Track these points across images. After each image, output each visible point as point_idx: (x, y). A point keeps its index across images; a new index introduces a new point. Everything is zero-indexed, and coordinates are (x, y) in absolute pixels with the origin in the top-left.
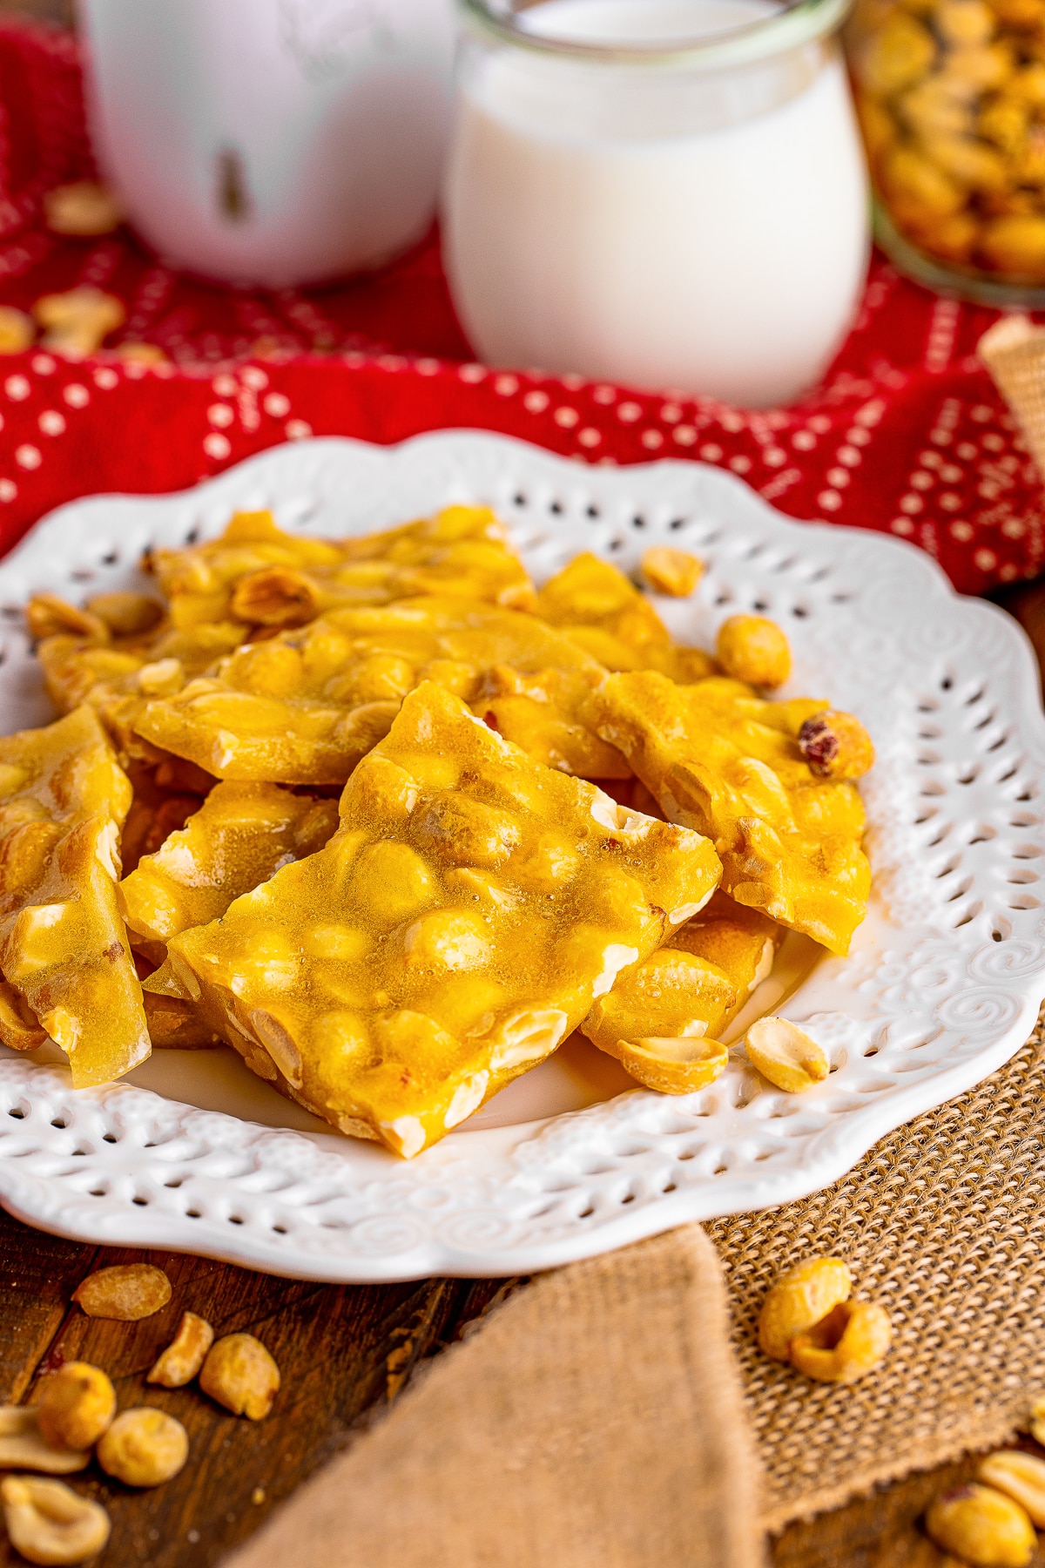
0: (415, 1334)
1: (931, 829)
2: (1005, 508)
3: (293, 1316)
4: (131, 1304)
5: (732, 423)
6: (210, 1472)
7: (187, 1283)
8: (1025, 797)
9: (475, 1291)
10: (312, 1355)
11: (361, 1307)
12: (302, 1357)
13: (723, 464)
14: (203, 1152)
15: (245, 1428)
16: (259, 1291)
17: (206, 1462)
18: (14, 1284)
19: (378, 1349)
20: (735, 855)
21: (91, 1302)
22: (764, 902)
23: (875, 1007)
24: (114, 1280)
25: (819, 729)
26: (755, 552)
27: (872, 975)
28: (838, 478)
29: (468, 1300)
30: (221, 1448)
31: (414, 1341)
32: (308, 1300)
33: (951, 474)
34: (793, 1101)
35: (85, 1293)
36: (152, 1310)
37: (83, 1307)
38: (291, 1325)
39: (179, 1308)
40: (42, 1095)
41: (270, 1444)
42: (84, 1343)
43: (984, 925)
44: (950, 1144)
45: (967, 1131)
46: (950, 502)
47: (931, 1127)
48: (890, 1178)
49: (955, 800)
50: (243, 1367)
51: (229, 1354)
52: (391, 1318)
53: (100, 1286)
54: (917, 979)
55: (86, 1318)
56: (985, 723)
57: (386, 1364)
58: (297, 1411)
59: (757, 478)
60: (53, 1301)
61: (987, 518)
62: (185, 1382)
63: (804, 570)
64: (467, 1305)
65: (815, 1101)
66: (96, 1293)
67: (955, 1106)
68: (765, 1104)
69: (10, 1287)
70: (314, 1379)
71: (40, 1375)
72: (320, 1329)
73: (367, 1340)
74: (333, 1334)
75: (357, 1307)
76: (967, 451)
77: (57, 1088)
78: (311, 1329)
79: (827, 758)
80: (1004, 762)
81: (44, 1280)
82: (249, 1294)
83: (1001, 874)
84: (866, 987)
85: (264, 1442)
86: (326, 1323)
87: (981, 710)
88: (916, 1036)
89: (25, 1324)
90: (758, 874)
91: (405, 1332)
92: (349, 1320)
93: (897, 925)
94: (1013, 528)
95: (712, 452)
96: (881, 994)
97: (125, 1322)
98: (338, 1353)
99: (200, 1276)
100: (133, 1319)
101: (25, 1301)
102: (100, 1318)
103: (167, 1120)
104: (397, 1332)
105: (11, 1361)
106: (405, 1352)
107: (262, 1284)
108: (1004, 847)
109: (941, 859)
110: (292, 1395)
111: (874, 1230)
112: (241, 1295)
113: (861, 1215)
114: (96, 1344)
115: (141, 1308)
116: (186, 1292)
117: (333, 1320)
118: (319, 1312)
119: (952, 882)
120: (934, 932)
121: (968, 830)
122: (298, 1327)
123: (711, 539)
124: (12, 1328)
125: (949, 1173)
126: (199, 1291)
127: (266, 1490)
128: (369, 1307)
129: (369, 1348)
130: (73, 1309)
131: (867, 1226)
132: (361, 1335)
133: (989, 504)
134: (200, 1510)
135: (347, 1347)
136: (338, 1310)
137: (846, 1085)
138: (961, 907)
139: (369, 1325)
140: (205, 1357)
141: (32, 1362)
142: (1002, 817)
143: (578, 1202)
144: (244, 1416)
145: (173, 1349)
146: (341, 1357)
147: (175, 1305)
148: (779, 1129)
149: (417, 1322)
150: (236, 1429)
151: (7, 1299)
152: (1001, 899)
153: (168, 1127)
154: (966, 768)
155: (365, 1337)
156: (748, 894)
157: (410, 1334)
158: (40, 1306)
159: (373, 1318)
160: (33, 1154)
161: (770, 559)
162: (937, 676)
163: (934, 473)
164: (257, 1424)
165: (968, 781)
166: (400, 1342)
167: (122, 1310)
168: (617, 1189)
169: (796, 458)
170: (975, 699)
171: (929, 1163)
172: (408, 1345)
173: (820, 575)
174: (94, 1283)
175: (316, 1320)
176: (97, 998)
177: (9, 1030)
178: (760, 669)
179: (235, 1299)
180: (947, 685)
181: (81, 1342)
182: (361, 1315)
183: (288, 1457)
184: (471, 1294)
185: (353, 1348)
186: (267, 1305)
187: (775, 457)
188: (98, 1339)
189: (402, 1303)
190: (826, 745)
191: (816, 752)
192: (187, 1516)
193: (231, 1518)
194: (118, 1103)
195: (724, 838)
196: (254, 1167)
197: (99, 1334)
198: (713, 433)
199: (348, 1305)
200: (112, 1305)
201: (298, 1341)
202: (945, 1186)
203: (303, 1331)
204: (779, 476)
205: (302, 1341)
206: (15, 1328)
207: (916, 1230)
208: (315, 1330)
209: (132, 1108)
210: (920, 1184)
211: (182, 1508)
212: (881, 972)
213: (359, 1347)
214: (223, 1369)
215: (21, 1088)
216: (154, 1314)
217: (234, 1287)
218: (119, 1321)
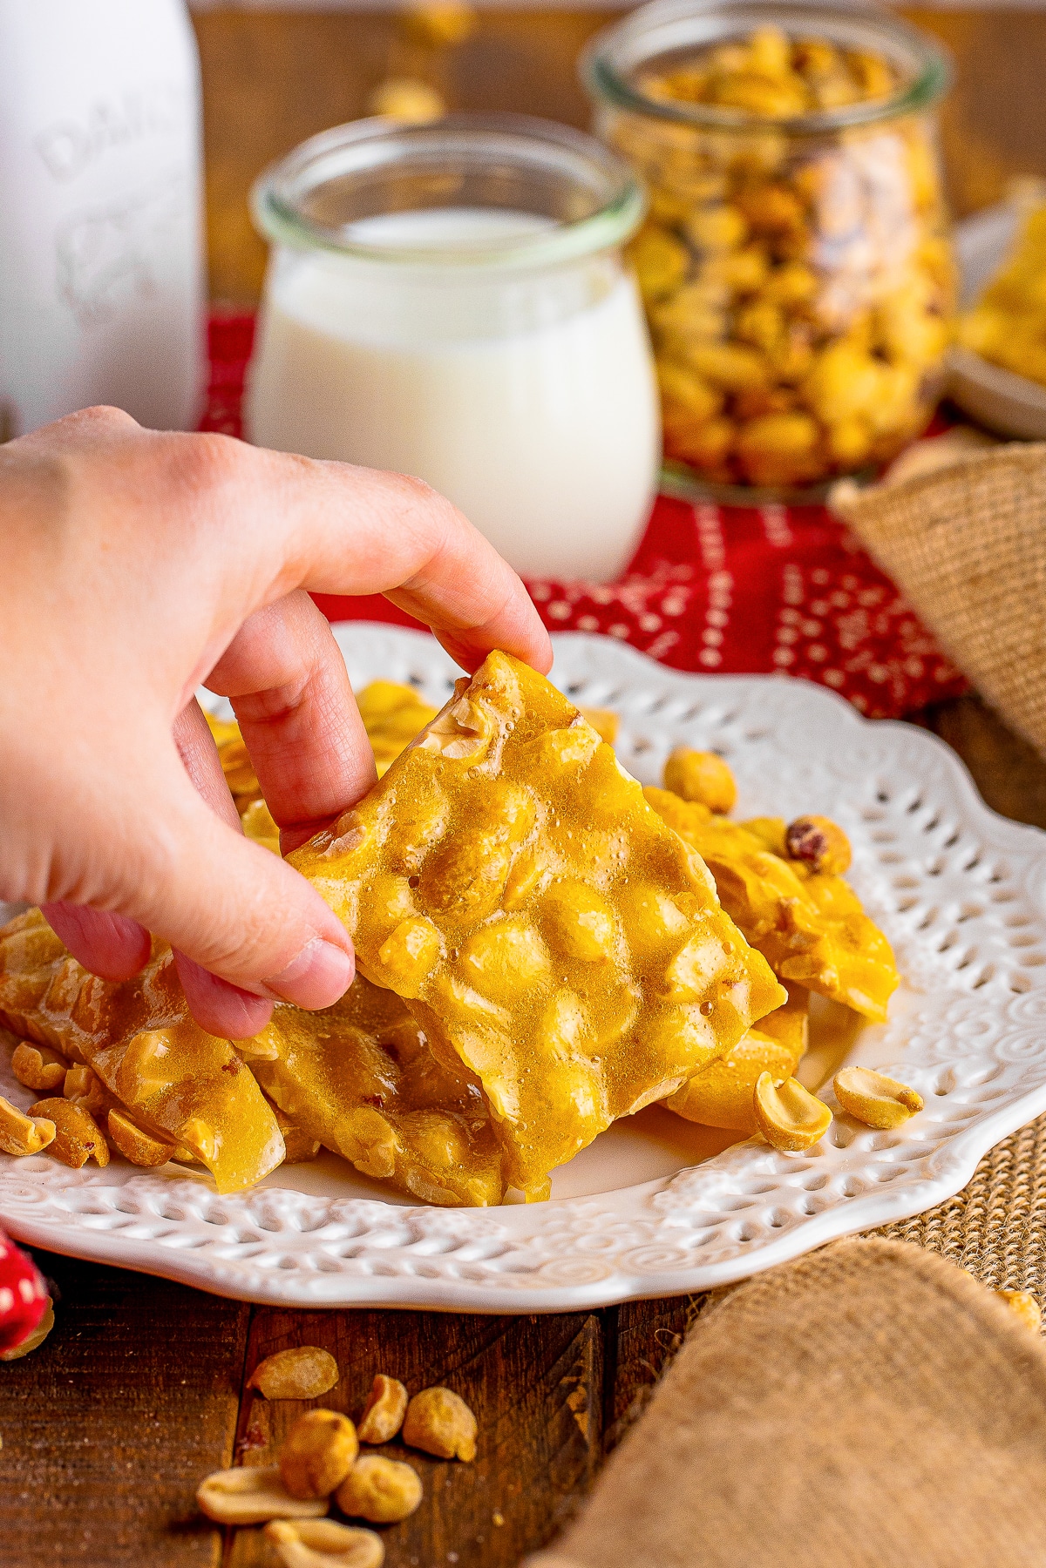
0: (583, 1379)
1: (918, 914)
2: (866, 656)
3: (462, 1378)
4: (310, 1381)
5: (603, 596)
6: (443, 1508)
7: (349, 1364)
8: (996, 879)
9: (623, 1343)
10: (495, 1407)
11: (522, 1365)
12: (486, 1410)
13: (603, 630)
14: (362, 1231)
15: (459, 1470)
16: (420, 1363)
17: (435, 1499)
18: (184, 1382)
19: (555, 1395)
20: (779, 934)
21: (272, 1385)
22: (813, 973)
23: (931, 1057)
24: (290, 1360)
25: (807, 828)
26: (659, 705)
27: (916, 1033)
28: (713, 637)
29: (620, 1349)
30: (444, 1489)
31: (585, 1385)
32: (471, 1364)
33: (812, 629)
34: (892, 1135)
35: (264, 1376)
36: (328, 1387)
37: (262, 1390)
38: (464, 1386)
39: (350, 1384)
40: (188, 1199)
41: (488, 1479)
42: (273, 1421)
43: (1002, 982)
44: (1012, 1178)
45: (1024, 1166)
46: (817, 653)
47: (990, 1167)
48: (970, 1210)
49: (930, 890)
50: (449, 1413)
51: (433, 1403)
52: (555, 1369)
53: (279, 1367)
54: (960, 1030)
55: (266, 1401)
56: (932, 826)
57: (568, 1406)
58: (502, 1451)
59: (640, 641)
60: (227, 1392)
61: (854, 665)
62: (391, 1436)
63: (713, 715)
64: (620, 1352)
65: (914, 1131)
66: (276, 1374)
67: (1003, 1149)
68: (865, 1141)
69: (181, 1385)
70: (504, 1425)
71: (242, 1451)
72: (492, 1384)
73: (541, 1390)
74: (507, 1388)
75: (519, 1365)
76: (820, 608)
77: (201, 1192)
78: (484, 1386)
79: (818, 854)
80: (964, 853)
81: (211, 1378)
82: (411, 1365)
83: (1000, 941)
84: (914, 1042)
85: (482, 1478)
86: (496, 1380)
87: (926, 815)
88: (982, 1073)
89: (210, 1412)
90: (806, 947)
91: (574, 1379)
92: (516, 1376)
93: (920, 991)
94: (878, 674)
95: (588, 622)
96: (932, 1045)
97: (303, 1401)
98: (519, 1402)
99: (357, 1357)
100: (312, 1396)
101: (200, 1395)
102: (279, 1400)
103: (317, 1209)
104: (565, 1380)
105: (210, 1442)
106: (580, 1394)
107: (420, 1357)
108: (995, 918)
109: (937, 937)
110: (490, 1439)
111: (974, 1251)
112: (404, 1368)
113: (956, 1241)
114: (284, 1421)
115: (319, 1385)
116: (351, 1371)
117: (501, 1377)
118: (485, 1373)
119: (957, 954)
120: (959, 994)
121: (952, 912)
122: (471, 1386)
123: (613, 697)
124: (199, 1417)
125: (1021, 1201)
126: (362, 1369)
127: (503, 1513)
128: (529, 1365)
129: (546, 1395)
130: (249, 1396)
131: (966, 1249)
132: (534, 1387)
133: (853, 654)
134: (448, 1537)
135: (524, 1396)
136: (502, 1369)
137: (935, 1117)
138: (974, 972)
139: (537, 1379)
140: (406, 1412)
141: (230, 1442)
142: (982, 897)
143: (733, 1230)
144: (456, 1459)
145: (380, 1404)
146: (523, 1405)
147: (345, 1382)
148: (889, 1157)
149: (579, 1372)
150: (451, 1472)
151: (182, 1395)
152: (1010, 960)
153: (319, 1214)
154: (930, 862)
155: (538, 1387)
156: (796, 969)
157: (578, 1381)
158: (216, 1398)
159: (538, 1372)
160: (207, 1245)
161: (677, 708)
162: (870, 789)
163: (797, 628)
164: (470, 1465)
165: (936, 872)
166: (572, 1387)
167: (301, 1389)
168: (765, 1217)
169: (669, 623)
170: (915, 807)
171: (1000, 1195)
172: (581, 1389)
173: (728, 719)
174: (273, 1366)
175: (485, 1378)
176: (228, 1108)
177: (145, 1144)
178: (713, 796)
179: (400, 1372)
180: (882, 798)
181: (270, 1422)
182: (526, 1371)
183: (511, 1487)
184: (620, 1346)
185: (530, 1397)
186: (433, 1373)
187: (650, 623)
188: (284, 1417)
189: (560, 1357)
190: (817, 842)
191: (808, 849)
192: (438, 1542)
193: (481, 1539)
194: (265, 1198)
195: (766, 919)
196: (416, 1237)
197: (284, 1413)
198: (584, 606)
199: (510, 1366)
200: (291, 1385)
201: (476, 1397)
202: (1023, 1211)
203: (478, 1389)
204: (657, 641)
205: (480, 1397)
206: (202, 1416)
207: (1012, 1247)
208: (488, 1387)
209: (280, 1202)
210: (1000, 1212)
211: (431, 1537)
212: (924, 1029)
213: (536, 1396)
214: (432, 1417)
215: (165, 1197)
216: (329, 1391)
217: (394, 1362)
218: (297, 1400)
